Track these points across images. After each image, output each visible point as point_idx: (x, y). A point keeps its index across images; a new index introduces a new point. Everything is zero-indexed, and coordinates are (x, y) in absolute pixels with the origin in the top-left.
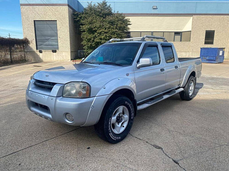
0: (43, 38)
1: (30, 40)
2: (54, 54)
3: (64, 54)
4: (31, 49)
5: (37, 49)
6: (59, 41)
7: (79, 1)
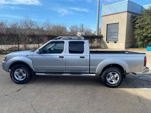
0: (110, 34)
1: (103, 36)
2: (115, 44)
3: (121, 44)
4: (103, 41)
5: (106, 41)
6: (119, 36)
7: (143, 6)
